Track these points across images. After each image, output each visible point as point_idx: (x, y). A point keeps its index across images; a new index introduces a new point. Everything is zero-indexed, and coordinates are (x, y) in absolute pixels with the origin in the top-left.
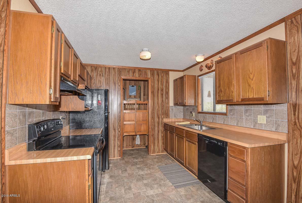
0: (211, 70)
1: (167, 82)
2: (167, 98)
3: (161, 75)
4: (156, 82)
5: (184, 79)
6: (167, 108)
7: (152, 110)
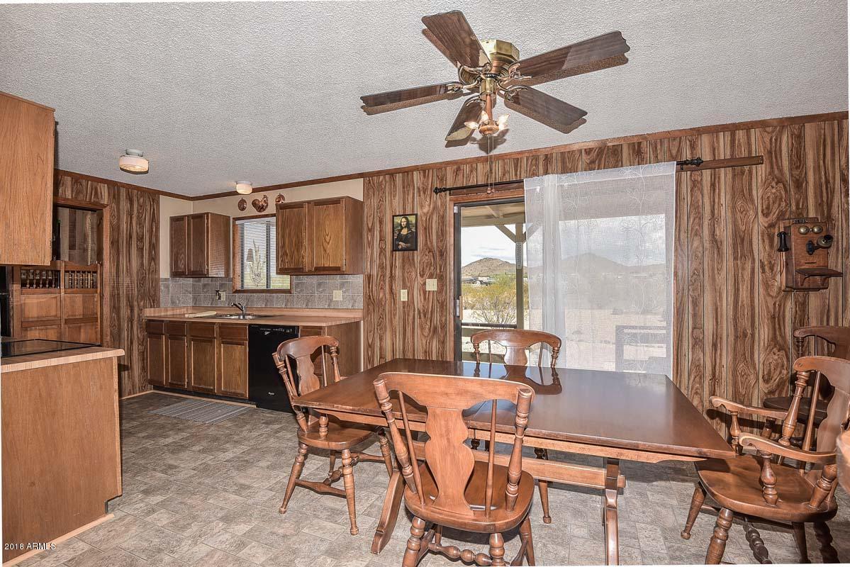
0: (263, 213)
1: (155, 220)
2: (154, 258)
3: (138, 200)
4: (124, 218)
5: (206, 221)
6: (152, 283)
7: (113, 287)
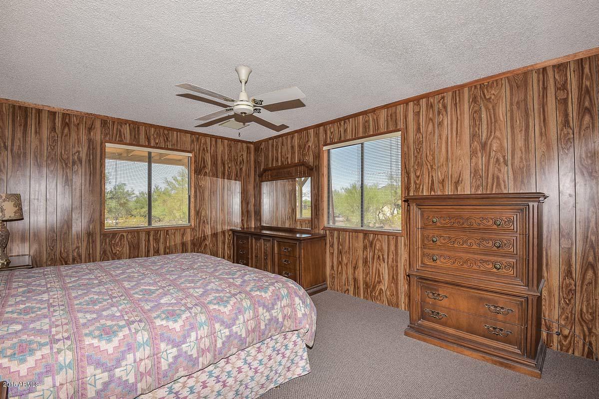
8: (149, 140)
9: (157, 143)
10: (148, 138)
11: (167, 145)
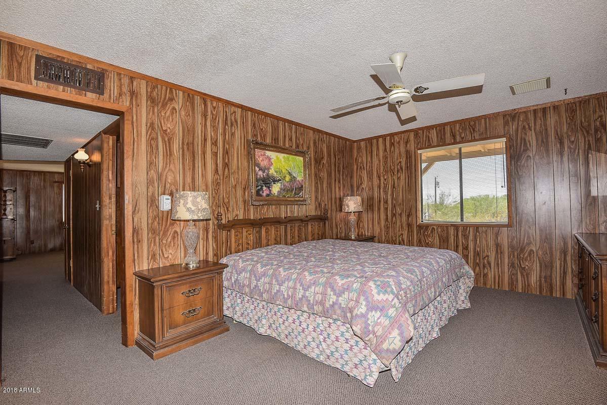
8: (454, 136)
9: (463, 138)
10: (453, 136)
11: (474, 137)
